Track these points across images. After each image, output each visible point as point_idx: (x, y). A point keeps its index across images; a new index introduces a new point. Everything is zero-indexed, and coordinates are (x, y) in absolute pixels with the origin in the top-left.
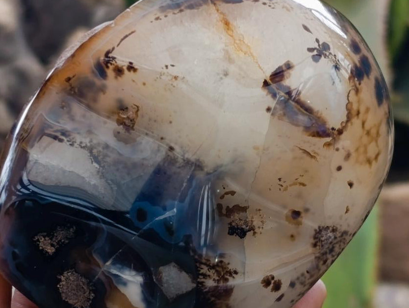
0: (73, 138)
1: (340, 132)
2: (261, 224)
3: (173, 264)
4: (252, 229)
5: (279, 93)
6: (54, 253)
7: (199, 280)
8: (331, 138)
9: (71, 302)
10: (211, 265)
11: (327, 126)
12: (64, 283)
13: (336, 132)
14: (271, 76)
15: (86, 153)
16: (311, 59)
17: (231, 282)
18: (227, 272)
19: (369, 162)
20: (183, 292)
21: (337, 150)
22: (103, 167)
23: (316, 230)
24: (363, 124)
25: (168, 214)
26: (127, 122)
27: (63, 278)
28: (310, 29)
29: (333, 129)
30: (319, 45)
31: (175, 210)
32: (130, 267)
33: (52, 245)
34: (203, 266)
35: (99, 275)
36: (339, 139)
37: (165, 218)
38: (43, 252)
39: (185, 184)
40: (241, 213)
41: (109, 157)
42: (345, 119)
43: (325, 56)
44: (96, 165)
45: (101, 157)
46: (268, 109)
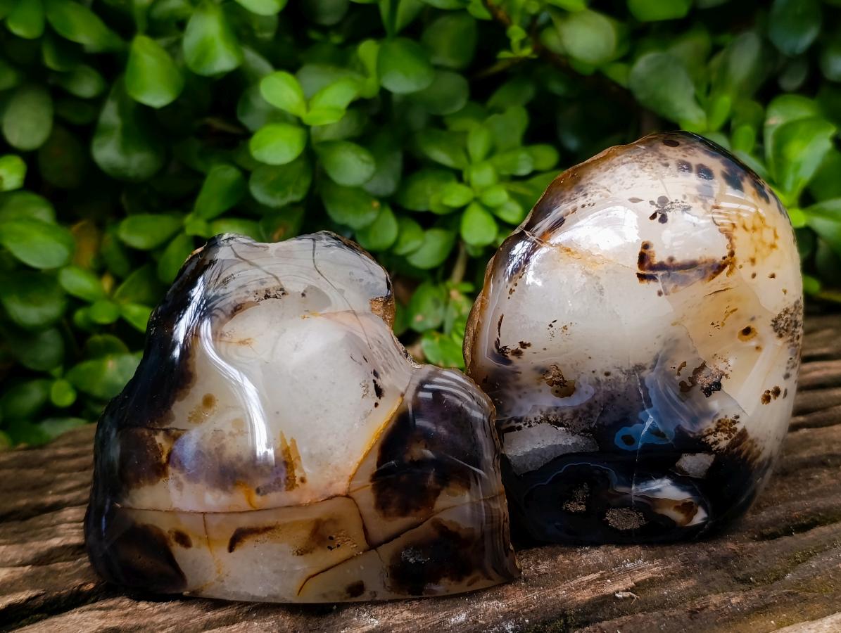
0: (527, 419)
1: (732, 254)
2: (725, 363)
3: (684, 455)
4: (723, 375)
5: (657, 275)
6: (586, 508)
7: (713, 449)
8: (728, 266)
9: (629, 528)
10: (714, 431)
11: (718, 261)
12: (612, 520)
13: (728, 258)
14: (639, 267)
15: (545, 425)
16: (660, 224)
17: (739, 427)
18: (730, 424)
19: (773, 246)
20: (707, 465)
21: (741, 267)
22: (568, 426)
23: (772, 325)
24: (744, 227)
25: (648, 424)
26: (557, 379)
27: (608, 519)
28: (640, 198)
29: (724, 258)
30: (657, 206)
31: (650, 416)
32: (652, 479)
33: (580, 504)
34: (708, 438)
35: (634, 499)
36: (735, 260)
37: (649, 429)
38: (578, 513)
39: (641, 392)
40: (703, 372)
41: (565, 414)
42: (727, 241)
43: (669, 210)
44: (561, 428)
45: (560, 419)
46: (660, 294)
